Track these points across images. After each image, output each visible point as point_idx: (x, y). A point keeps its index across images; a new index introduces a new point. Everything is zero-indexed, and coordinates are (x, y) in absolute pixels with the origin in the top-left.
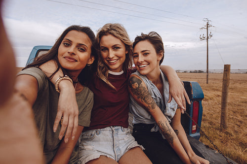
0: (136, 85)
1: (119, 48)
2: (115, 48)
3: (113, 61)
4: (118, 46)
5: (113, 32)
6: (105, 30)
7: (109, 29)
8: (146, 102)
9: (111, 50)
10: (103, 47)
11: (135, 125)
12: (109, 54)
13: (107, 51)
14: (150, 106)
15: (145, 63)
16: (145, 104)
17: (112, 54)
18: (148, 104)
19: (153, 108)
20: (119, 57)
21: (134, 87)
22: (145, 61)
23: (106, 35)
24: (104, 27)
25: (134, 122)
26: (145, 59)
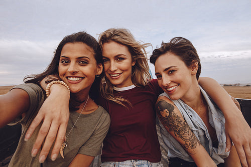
0: (166, 113)
1: (124, 59)
2: (119, 58)
3: (115, 75)
4: (122, 56)
5: (117, 37)
6: (108, 35)
7: (112, 34)
8: (181, 136)
9: (112, 61)
10: (105, 57)
11: (170, 159)
12: (110, 67)
13: (108, 62)
14: (188, 143)
15: (173, 84)
16: (180, 139)
17: (114, 66)
18: (185, 140)
19: (193, 146)
20: (123, 71)
21: (164, 116)
22: (172, 82)
23: (108, 42)
24: (107, 31)
25: (169, 154)
26: (172, 80)
